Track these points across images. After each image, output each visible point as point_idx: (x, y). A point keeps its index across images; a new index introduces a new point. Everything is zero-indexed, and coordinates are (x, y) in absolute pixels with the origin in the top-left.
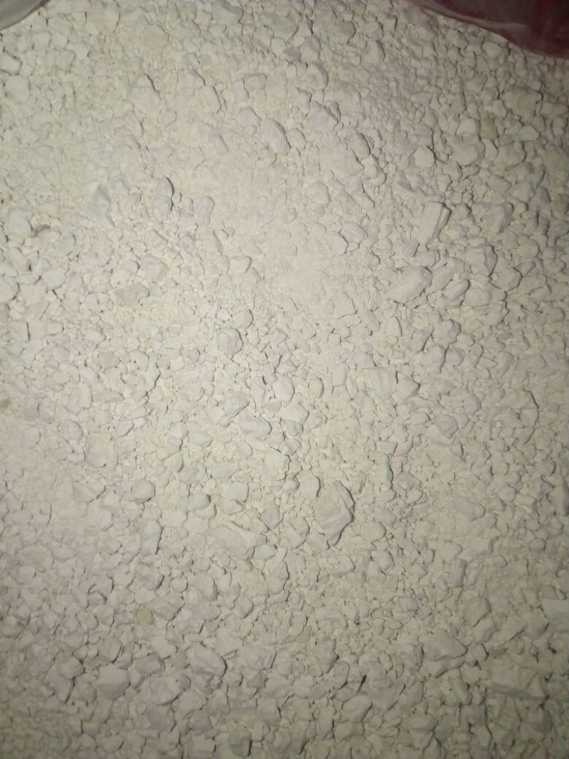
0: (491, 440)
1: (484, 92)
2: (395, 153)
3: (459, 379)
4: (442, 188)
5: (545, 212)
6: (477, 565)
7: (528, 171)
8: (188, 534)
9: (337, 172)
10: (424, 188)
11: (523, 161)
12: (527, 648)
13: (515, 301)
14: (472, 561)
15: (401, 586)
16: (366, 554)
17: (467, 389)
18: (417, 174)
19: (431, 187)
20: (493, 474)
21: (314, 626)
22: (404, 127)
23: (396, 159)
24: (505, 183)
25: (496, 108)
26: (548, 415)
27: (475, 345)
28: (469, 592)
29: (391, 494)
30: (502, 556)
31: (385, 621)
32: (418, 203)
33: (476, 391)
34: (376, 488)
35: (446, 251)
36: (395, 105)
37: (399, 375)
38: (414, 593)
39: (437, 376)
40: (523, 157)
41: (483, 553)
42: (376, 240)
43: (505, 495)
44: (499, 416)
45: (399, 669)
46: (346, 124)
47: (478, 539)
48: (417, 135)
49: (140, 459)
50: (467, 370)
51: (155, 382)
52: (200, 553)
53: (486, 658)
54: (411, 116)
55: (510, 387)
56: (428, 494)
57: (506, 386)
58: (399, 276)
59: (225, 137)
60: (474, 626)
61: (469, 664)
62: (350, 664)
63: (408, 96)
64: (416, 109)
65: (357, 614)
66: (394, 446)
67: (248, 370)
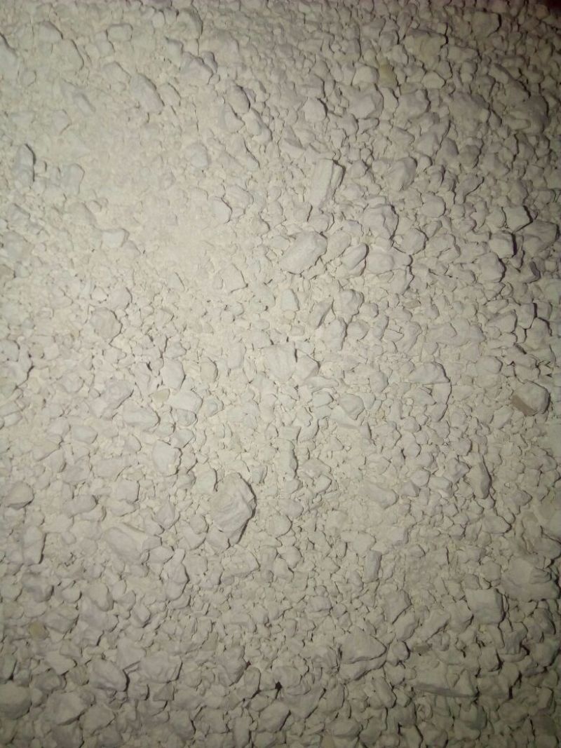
0: (402, 419)
1: (382, 37)
2: (281, 107)
3: (362, 354)
4: (337, 145)
5: (453, 166)
6: (392, 557)
7: (432, 123)
8: (75, 538)
9: (217, 131)
10: (316, 145)
11: (428, 110)
12: (452, 644)
13: (423, 266)
14: (387, 553)
15: (311, 583)
16: (271, 551)
17: (372, 365)
18: (307, 130)
19: (324, 144)
20: (405, 457)
21: (221, 631)
22: (291, 78)
23: (283, 113)
24: (406, 136)
25: (395, 55)
26: (462, 388)
27: (379, 316)
28: (386, 585)
29: (296, 484)
30: (419, 546)
31: (297, 622)
32: (309, 162)
33: (383, 367)
34: (280, 478)
35: (343, 213)
36: (280, 54)
37: (298, 352)
38: (326, 591)
39: (339, 353)
40: (425, 106)
41: (399, 544)
42: (265, 204)
43: (419, 479)
44: (409, 392)
45: (316, 672)
46: (224, 76)
47: (393, 528)
48: (305, 86)
49: (17, 460)
50: (372, 344)
51: (28, 373)
52: (90, 560)
53: (409, 656)
54: (299, 65)
55: (420, 360)
56: (338, 481)
57: (415, 360)
58: (292, 244)
59: (90, 97)
60: (393, 623)
61: (391, 663)
62: (262, 670)
63: (295, 44)
64: (305, 58)
65: (267, 616)
66: (297, 432)
67: (130, 356)
